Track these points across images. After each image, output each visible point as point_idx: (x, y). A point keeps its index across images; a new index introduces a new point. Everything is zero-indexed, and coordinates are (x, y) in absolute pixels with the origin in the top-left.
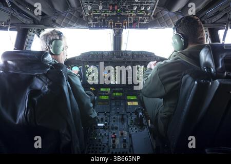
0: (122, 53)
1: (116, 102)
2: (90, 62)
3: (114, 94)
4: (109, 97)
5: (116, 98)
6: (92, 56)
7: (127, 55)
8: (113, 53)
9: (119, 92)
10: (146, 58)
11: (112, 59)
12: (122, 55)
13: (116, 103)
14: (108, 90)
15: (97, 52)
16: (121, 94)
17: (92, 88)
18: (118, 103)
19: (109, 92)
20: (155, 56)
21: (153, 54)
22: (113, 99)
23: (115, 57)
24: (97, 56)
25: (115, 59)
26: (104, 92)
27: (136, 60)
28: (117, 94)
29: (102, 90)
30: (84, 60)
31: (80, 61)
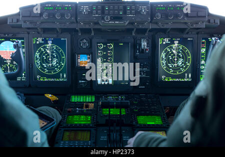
0: (125, 8)
1: (110, 131)
2: (45, 30)
3: (106, 111)
4: (92, 119)
5: (111, 122)
6: (49, 15)
7: (138, 13)
8: (103, 8)
9: (119, 106)
10: (186, 20)
11: (101, 22)
12: (125, 12)
13: (109, 136)
14: (90, 99)
15: (63, 5)
16: (123, 112)
17: (49, 96)
18: (114, 136)
19: (91, 106)
20: (210, 15)
21: (204, 9)
22: (101, 124)
23: (107, 19)
24: (62, 15)
25: (108, 22)
26: (80, 105)
27: (160, 26)
28: (114, 112)
29: (74, 99)
30: (28, 25)
31: (20, 27)
